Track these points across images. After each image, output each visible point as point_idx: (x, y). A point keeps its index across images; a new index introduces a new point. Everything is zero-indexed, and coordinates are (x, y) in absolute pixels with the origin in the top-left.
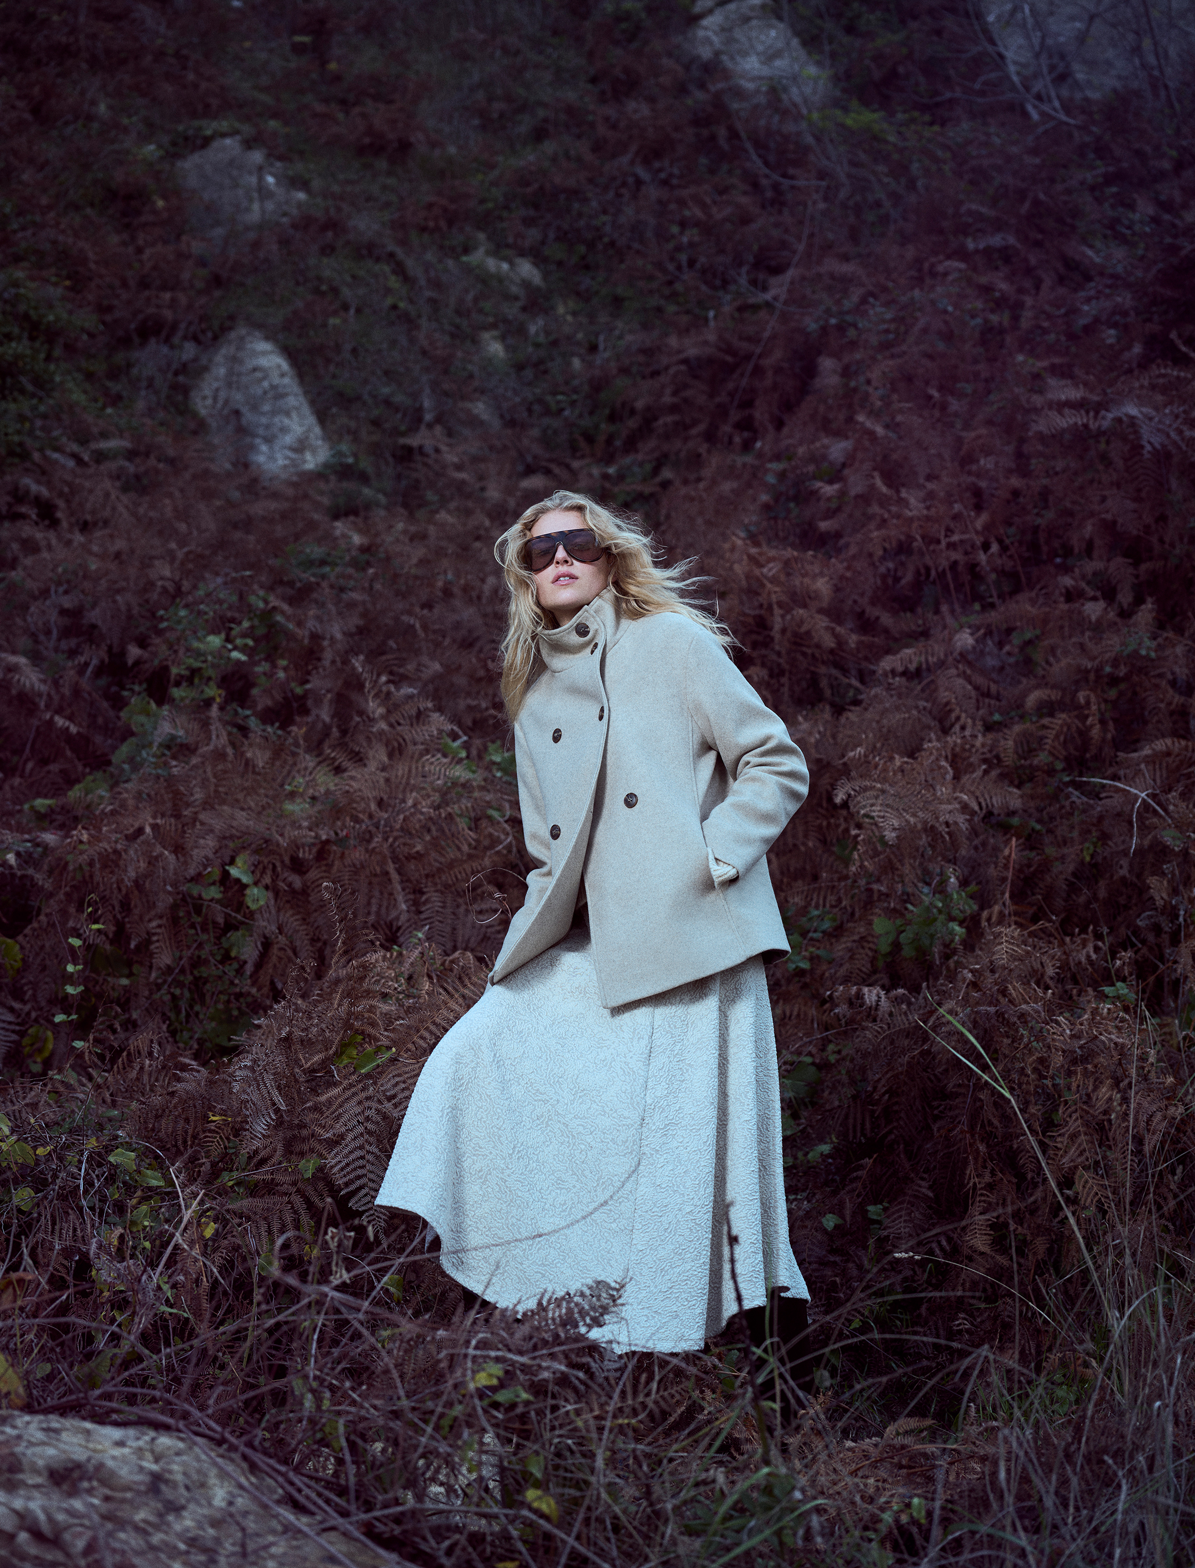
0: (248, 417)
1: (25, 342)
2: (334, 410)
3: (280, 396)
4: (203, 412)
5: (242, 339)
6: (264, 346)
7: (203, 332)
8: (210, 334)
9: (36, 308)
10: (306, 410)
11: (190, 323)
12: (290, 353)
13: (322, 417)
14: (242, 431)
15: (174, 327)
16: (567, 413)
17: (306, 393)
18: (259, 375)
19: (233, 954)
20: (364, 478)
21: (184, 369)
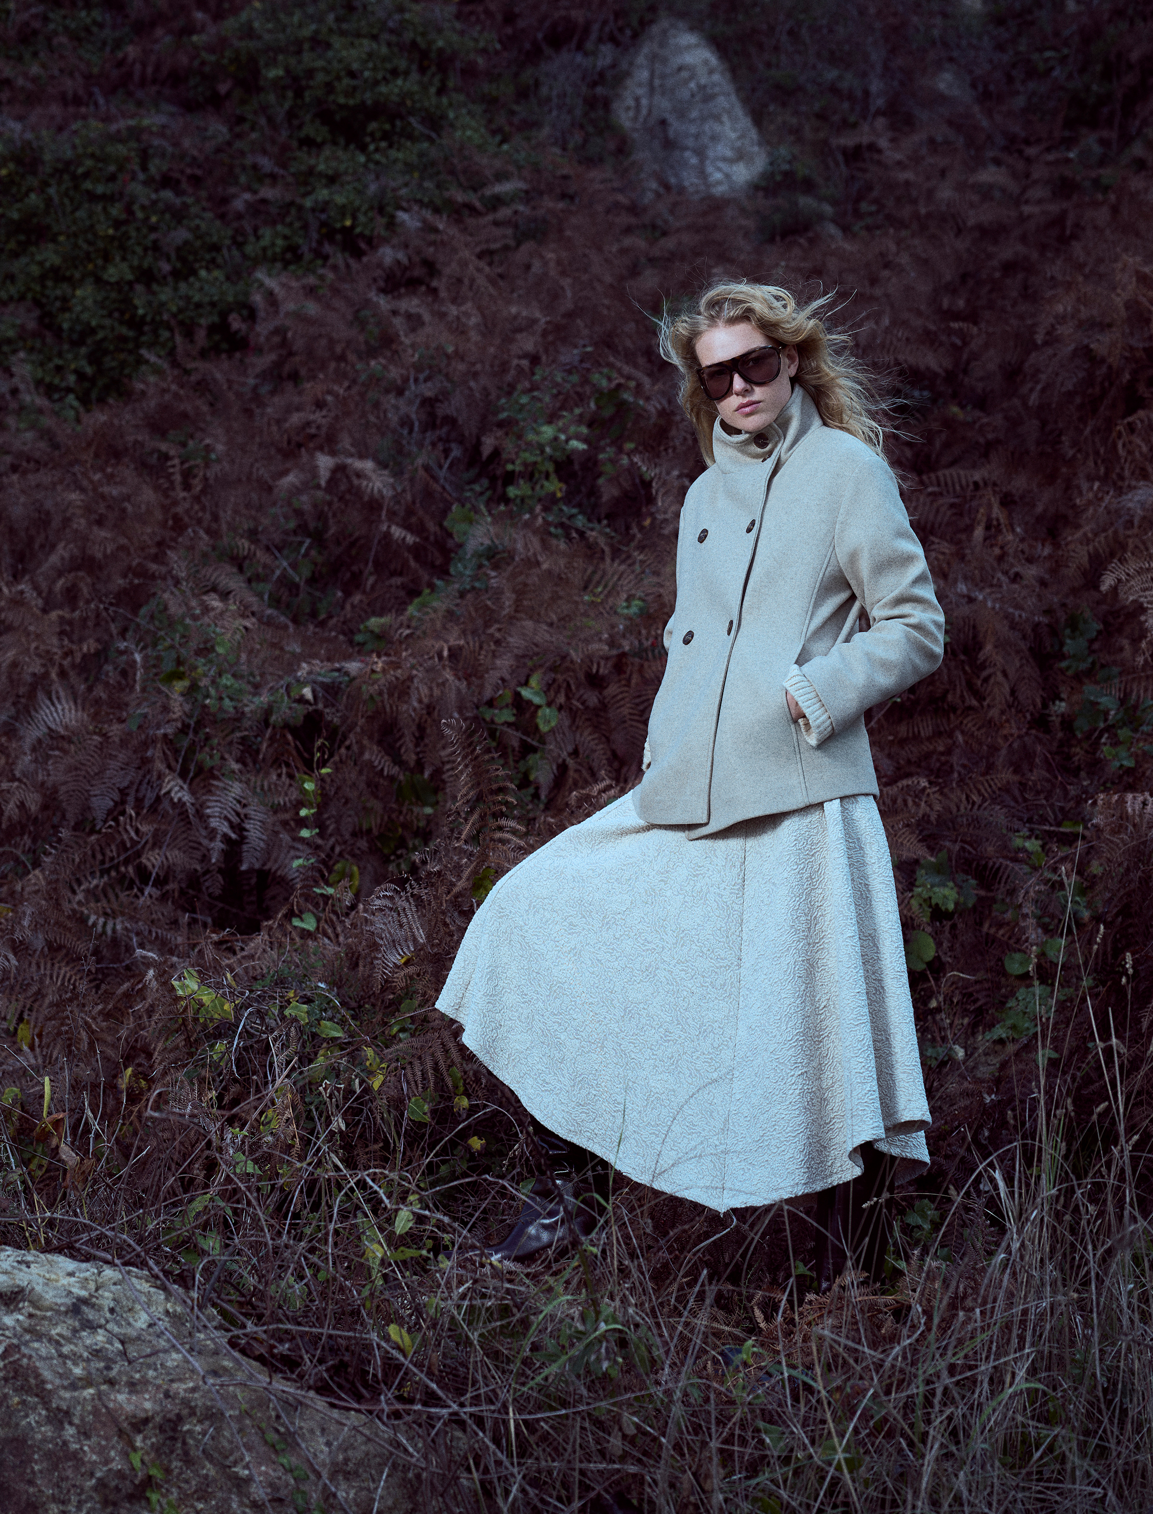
0: (675, 126)
1: (415, 76)
2: (771, 108)
3: (708, 98)
4: (627, 124)
5: (665, 32)
6: (688, 39)
7: (621, 30)
8: (628, 32)
9: (423, 34)
10: (739, 111)
11: (605, 23)
12: (719, 44)
13: (758, 117)
14: (669, 144)
15: (586, 30)
16: (1056, 73)
17: (738, 90)
18: (685, 74)
19: (532, 778)
20: (808, 186)
21: (600, 78)
